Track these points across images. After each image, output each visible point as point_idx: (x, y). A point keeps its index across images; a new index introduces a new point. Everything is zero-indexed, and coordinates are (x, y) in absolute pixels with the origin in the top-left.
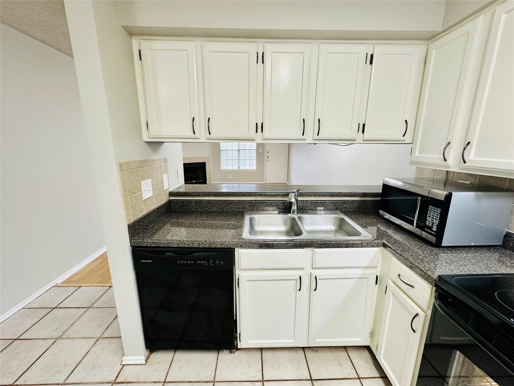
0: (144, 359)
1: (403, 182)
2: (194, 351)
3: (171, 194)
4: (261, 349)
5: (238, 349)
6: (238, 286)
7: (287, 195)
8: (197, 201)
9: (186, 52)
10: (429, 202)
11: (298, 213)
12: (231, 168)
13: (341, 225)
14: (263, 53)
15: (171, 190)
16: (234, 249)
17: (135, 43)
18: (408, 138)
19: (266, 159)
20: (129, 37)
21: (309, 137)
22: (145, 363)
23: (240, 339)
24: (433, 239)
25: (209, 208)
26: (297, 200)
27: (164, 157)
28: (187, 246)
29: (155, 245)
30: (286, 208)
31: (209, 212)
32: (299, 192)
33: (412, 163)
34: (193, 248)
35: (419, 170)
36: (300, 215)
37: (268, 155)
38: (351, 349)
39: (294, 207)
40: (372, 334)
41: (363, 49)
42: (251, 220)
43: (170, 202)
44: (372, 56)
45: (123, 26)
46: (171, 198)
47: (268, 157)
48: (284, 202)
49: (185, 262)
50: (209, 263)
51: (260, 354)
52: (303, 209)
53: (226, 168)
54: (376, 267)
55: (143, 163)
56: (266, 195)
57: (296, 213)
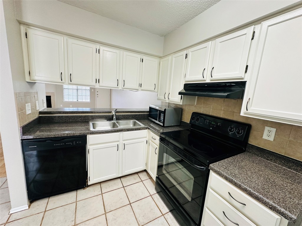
0: (28, 206)
1: (159, 107)
2: (62, 194)
3: (40, 113)
4: (100, 183)
5: (88, 186)
6: (89, 153)
7: (111, 112)
8: (59, 117)
9: (58, 40)
10: (161, 112)
11: (116, 120)
12: (72, 100)
13: (135, 124)
14: (99, 49)
15: (40, 110)
16: (86, 135)
17: (23, 28)
18: (156, 90)
19: (97, 96)
20: (19, 24)
21: (120, 87)
22: (28, 208)
23: (89, 179)
24: (162, 124)
25: (67, 120)
26: (116, 115)
27: (36, 91)
28: (60, 136)
29: (40, 137)
30: (110, 118)
31: (67, 122)
32: (117, 111)
33: (158, 99)
34: (64, 137)
35: (162, 102)
36: (117, 121)
37: (97, 93)
38: (139, 173)
39: (114, 117)
40: (146, 164)
41: (139, 56)
42: (93, 124)
43: (40, 117)
44: (143, 59)
45: (17, 20)
46: (40, 115)
47: (98, 95)
48: (109, 116)
49: (59, 144)
50: (73, 143)
51: (100, 186)
52: (118, 118)
53: (67, 100)
54: (146, 137)
55: (26, 94)
56: (100, 113)
57: (115, 120)
